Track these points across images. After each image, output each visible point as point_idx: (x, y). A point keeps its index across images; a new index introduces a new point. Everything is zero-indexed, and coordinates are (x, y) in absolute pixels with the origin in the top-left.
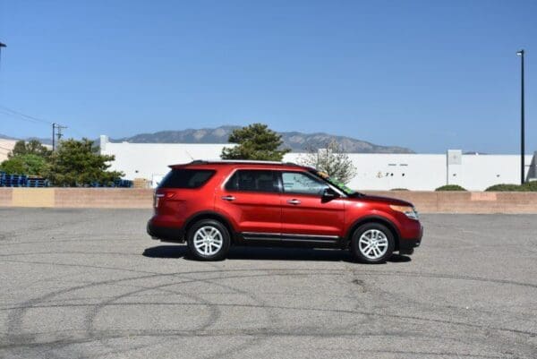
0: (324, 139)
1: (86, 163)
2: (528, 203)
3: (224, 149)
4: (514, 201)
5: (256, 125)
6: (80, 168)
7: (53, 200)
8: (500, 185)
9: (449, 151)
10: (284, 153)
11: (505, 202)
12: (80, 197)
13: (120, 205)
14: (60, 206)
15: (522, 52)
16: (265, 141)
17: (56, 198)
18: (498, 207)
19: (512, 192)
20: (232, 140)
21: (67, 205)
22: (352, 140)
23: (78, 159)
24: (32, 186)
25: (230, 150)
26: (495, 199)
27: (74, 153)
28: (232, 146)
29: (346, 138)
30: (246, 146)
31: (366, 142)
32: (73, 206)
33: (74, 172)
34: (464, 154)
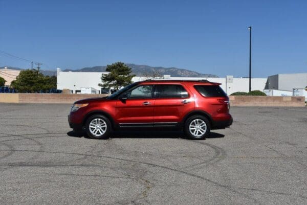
0: (174, 70)
1: (35, 81)
2: (249, 101)
3: (103, 74)
4: (243, 100)
5: (119, 63)
6: (32, 84)
7: (18, 100)
8: (237, 93)
9: (227, 76)
10: (132, 77)
11: (239, 101)
12: (31, 98)
13: (51, 101)
14: (21, 102)
15: (250, 28)
16: (123, 71)
17: (19, 98)
18: (235, 103)
19: (243, 96)
20: (107, 70)
21: (24, 102)
22: (188, 71)
23: (30, 79)
24: (11, 92)
25: (105, 75)
26: (234, 99)
27: (29, 76)
28: (107, 73)
29: (185, 70)
30: (113, 73)
31: (195, 72)
32: (28, 102)
33: (29, 85)
34: (234, 77)
